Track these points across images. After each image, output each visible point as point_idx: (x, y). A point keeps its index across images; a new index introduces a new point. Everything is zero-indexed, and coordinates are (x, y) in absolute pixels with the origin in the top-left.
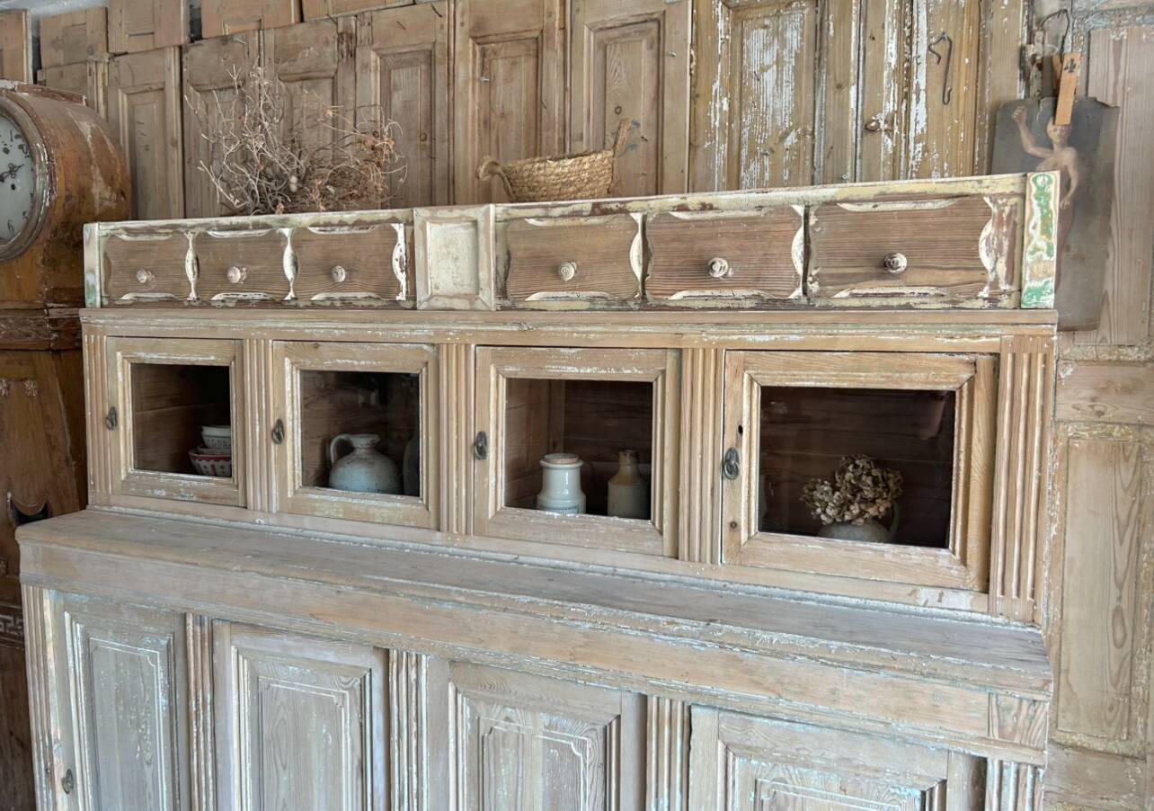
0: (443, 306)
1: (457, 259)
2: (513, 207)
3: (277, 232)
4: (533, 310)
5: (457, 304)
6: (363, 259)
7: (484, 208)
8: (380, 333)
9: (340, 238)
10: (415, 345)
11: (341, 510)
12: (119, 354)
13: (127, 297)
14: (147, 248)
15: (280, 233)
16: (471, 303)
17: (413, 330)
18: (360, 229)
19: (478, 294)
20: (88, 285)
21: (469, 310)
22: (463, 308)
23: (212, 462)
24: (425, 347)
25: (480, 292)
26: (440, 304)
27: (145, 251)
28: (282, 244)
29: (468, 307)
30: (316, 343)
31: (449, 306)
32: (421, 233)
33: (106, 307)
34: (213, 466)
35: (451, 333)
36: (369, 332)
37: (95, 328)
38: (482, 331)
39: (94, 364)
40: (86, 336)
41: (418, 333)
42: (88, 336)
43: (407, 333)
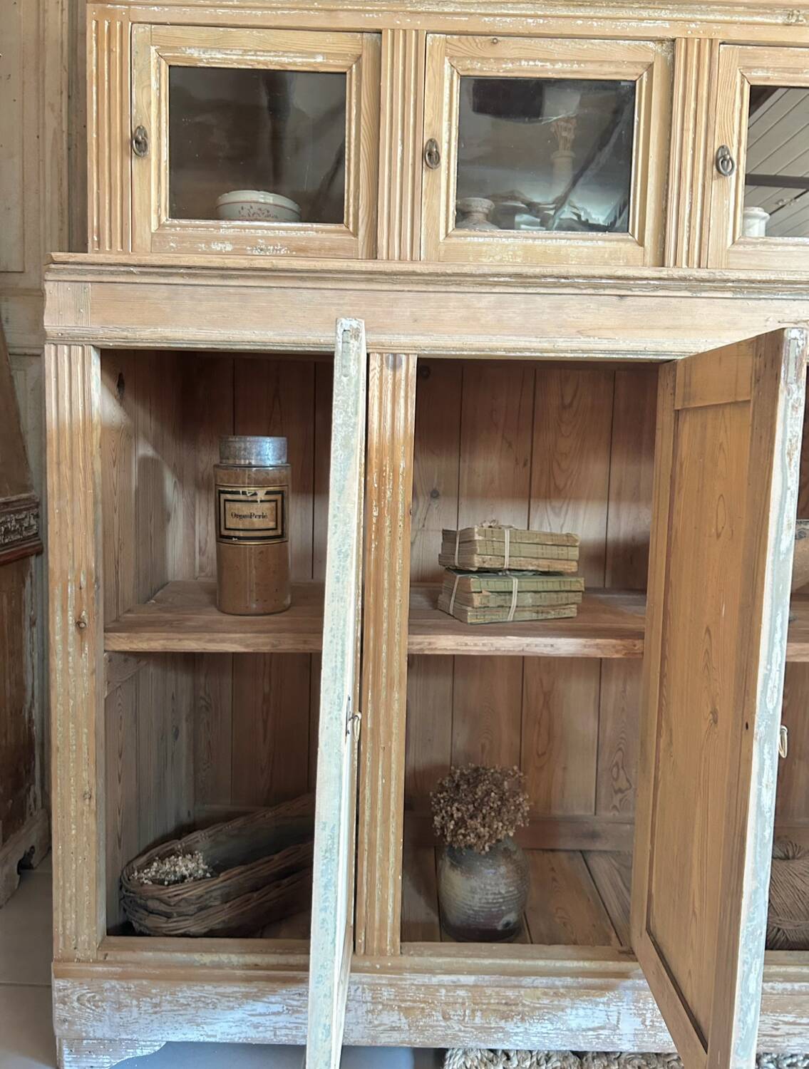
8: (595, 24)
10: (637, 43)
11: (520, 253)
12: (153, 49)
17: (642, 20)
24: (651, 45)
30: (494, 37)
35: (693, 26)
36: (579, 22)
37: (112, 9)
38: (735, 23)
39: (106, 62)
40: (94, 22)
41: (648, 25)
42: (97, 22)
43: (633, 24)
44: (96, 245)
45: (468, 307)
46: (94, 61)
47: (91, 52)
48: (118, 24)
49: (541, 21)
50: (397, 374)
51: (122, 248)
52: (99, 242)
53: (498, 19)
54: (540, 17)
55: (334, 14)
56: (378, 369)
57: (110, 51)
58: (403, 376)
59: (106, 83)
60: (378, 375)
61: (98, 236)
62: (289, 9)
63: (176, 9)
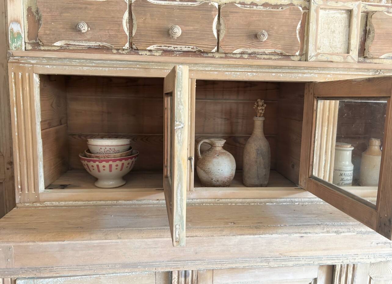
0: (326, 60)
1: (334, 32)
2: (369, 5)
3: (210, 4)
4: (376, 63)
5: (335, 58)
6: (275, 28)
7: (357, 3)
8: (281, 75)
9: (259, 13)
13: (58, 44)
14: (84, 6)
15: (212, 5)
16: (345, 58)
18: (272, 8)
19: (348, 53)
20: (12, 32)
21: (343, 62)
22: (339, 61)
23: (111, 163)
25: (351, 52)
26: (324, 58)
27: (81, 8)
28: (213, 12)
29: (342, 60)
31: (329, 60)
32: (315, 14)
33: (28, 50)
34: (111, 166)
35: (329, 76)
36: (274, 74)
37: (23, 67)
38: (349, 75)
39: (21, 95)
40: (13, 73)
41: (307, 76)
42: (15, 74)
43: (300, 75)
44: (20, 190)
45: (224, 245)
46: (14, 94)
47: (12, 90)
48: (27, 74)
49: (255, 74)
50: (187, 279)
51: (35, 191)
52: (21, 188)
53: (233, 73)
54: (254, 72)
55: (147, 70)
56: (177, 278)
57: (23, 89)
58: (190, 280)
59: (22, 106)
60: (176, 280)
61: (21, 186)
62: (123, 67)
63: (60, 67)
